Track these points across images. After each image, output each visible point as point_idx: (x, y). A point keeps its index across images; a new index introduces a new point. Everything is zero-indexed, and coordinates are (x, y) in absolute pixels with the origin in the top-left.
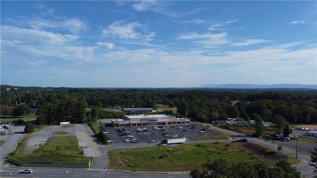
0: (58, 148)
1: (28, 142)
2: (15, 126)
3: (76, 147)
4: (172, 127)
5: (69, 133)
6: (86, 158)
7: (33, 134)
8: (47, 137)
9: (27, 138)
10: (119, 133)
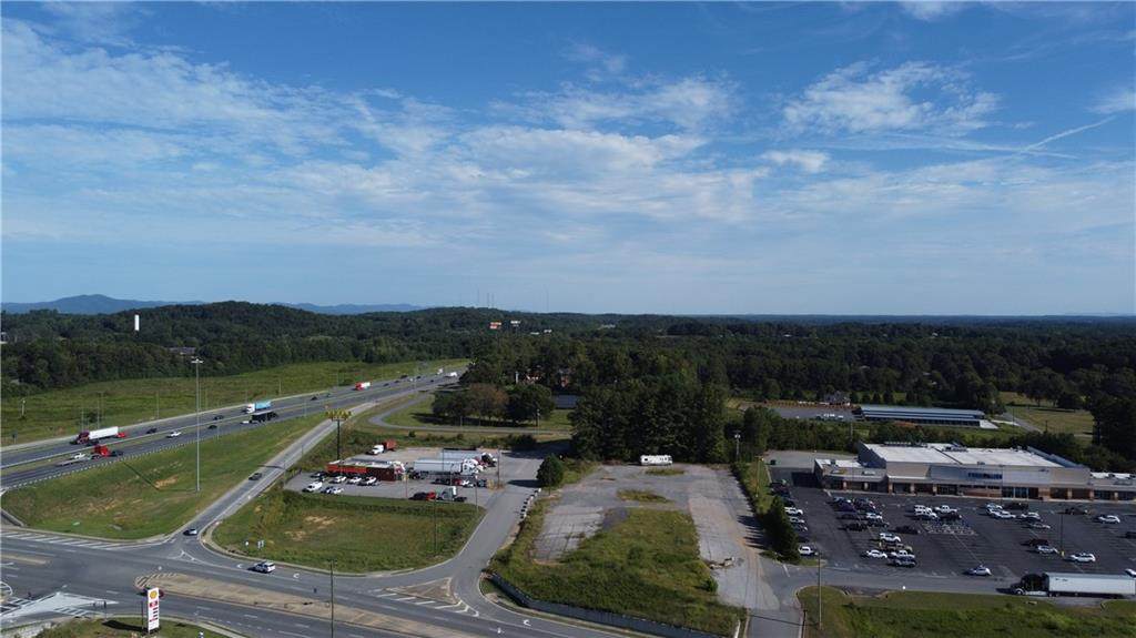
0: (634, 555)
1: (548, 518)
2: (511, 455)
3: (689, 559)
4: (1067, 512)
5: (667, 501)
6: (724, 607)
7: (560, 490)
8: (601, 509)
9: (544, 504)
10: (843, 518)
